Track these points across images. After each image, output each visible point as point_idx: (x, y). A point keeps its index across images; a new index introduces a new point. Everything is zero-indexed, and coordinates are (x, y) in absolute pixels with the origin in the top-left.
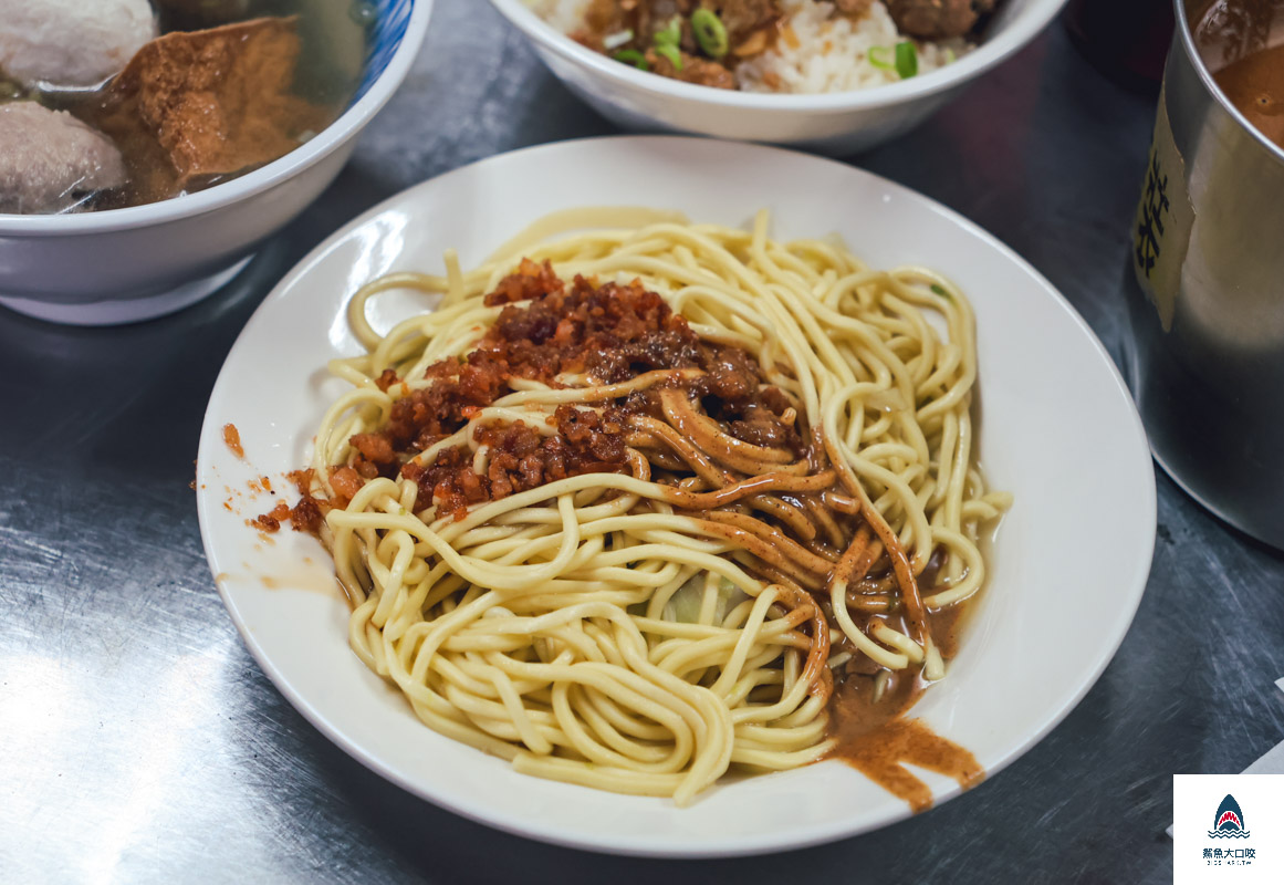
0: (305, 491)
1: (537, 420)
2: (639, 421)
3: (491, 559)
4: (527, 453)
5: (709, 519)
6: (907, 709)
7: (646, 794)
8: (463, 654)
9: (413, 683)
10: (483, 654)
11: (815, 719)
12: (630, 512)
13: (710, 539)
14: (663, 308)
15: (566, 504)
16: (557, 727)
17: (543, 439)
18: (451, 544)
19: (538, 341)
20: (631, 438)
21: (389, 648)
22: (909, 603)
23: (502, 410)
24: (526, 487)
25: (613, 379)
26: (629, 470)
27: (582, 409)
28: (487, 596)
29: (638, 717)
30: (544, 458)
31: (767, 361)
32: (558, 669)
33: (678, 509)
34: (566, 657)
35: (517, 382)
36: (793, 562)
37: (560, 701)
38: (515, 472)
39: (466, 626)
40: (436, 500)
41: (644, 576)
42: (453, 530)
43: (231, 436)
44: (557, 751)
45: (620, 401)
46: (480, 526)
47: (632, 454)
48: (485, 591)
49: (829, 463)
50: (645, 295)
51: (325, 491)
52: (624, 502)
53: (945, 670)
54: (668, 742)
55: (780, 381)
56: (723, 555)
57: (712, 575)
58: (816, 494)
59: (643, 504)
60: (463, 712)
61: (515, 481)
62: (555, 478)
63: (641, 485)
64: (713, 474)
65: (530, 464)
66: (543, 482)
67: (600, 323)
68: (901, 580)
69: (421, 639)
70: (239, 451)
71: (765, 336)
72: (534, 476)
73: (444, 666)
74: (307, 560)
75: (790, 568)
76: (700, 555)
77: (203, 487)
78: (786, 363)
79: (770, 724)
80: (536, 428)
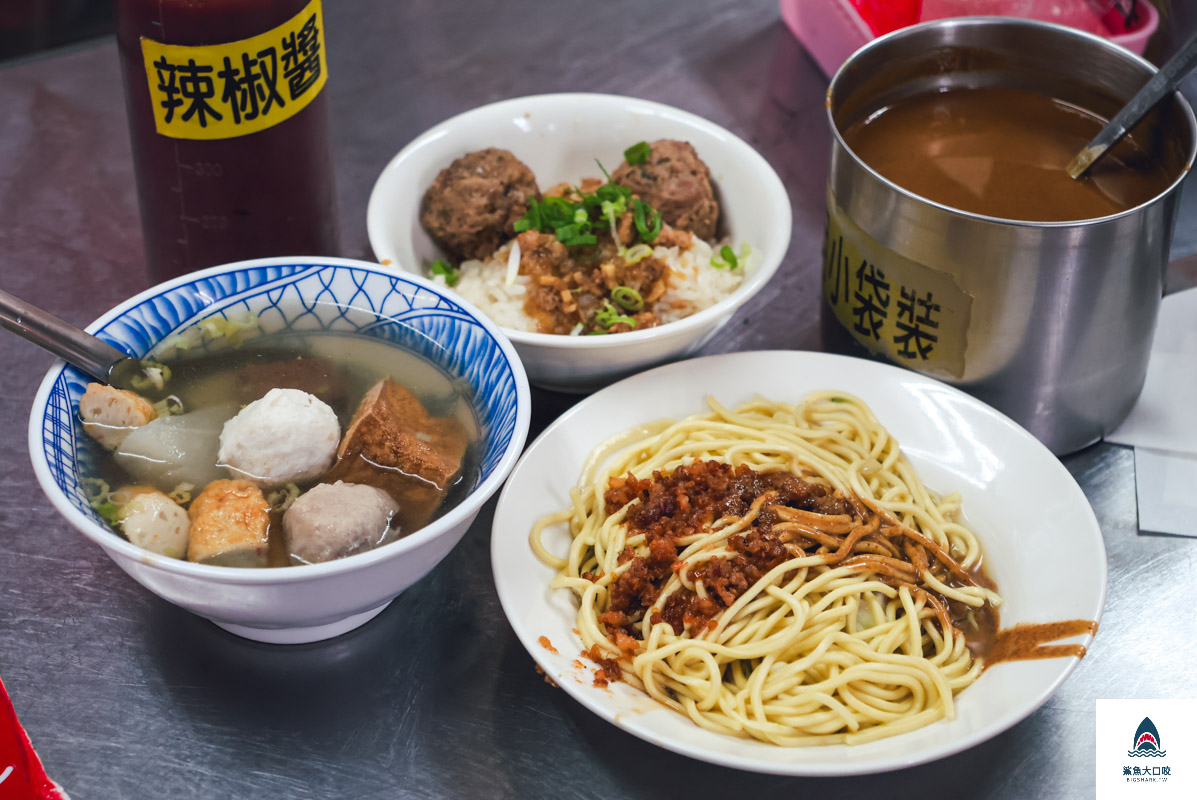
0: (597, 660)
1: (721, 552)
2: (777, 527)
3: (746, 642)
4: (730, 573)
5: (847, 564)
6: (998, 626)
7: (926, 725)
8: (776, 698)
9: (759, 725)
10: (788, 692)
11: (963, 653)
12: (807, 580)
13: (857, 575)
14: (725, 468)
15: (774, 590)
16: (856, 712)
17: (733, 562)
18: (716, 642)
19: (670, 515)
20: (781, 538)
21: (734, 713)
22: (956, 571)
23: (690, 558)
24: (741, 592)
25: (742, 513)
26: (792, 556)
27: (744, 535)
28: (765, 661)
29: (887, 687)
30: (742, 569)
31: (798, 471)
32: (836, 680)
33: (833, 566)
34: (834, 671)
35: (684, 540)
36: (900, 570)
37: (847, 696)
38: (729, 587)
39: (766, 683)
40: (687, 626)
41: (839, 610)
42: (713, 635)
43: (545, 642)
44: (862, 726)
45: (756, 523)
46: (730, 624)
47: (789, 547)
48: (760, 660)
49: (871, 512)
50: (707, 464)
51: (614, 653)
52: (803, 574)
53: (1000, 596)
54: (909, 695)
55: (810, 481)
56: (867, 580)
57: (869, 594)
58: (878, 531)
59: (813, 572)
60: (796, 728)
61: (735, 591)
62: (757, 579)
63: (803, 561)
64: (833, 541)
65: (736, 577)
66: (750, 585)
67: (697, 489)
68: (944, 561)
69: (748, 701)
70: (554, 650)
71: (788, 458)
72: (744, 583)
73: (773, 708)
74: (634, 695)
75: (899, 575)
76: (858, 586)
77: (560, 676)
78: (808, 469)
79: (945, 664)
80: (724, 557)
